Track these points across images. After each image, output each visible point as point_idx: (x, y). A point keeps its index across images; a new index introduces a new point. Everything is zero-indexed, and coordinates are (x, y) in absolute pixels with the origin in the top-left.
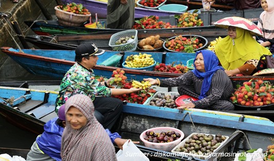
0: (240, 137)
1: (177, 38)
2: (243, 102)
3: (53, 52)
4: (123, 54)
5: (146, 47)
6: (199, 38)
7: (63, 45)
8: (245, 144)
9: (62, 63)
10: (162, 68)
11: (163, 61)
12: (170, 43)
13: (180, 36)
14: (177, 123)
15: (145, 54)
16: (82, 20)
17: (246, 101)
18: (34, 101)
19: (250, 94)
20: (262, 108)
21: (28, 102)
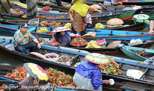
0: (78, 57)
1: (53, 22)
2: (73, 45)
3: (10, 26)
4: (36, 27)
5: (42, 25)
6: (61, 22)
7: (11, 23)
8: (80, 60)
9: (13, 30)
10: (51, 33)
11: (51, 30)
12: (51, 24)
13: (55, 21)
14: (57, 52)
15: (44, 28)
16: (19, 15)
17: (74, 44)
18: (6, 42)
19: (76, 42)
20: (79, 47)
21: (4, 42)
